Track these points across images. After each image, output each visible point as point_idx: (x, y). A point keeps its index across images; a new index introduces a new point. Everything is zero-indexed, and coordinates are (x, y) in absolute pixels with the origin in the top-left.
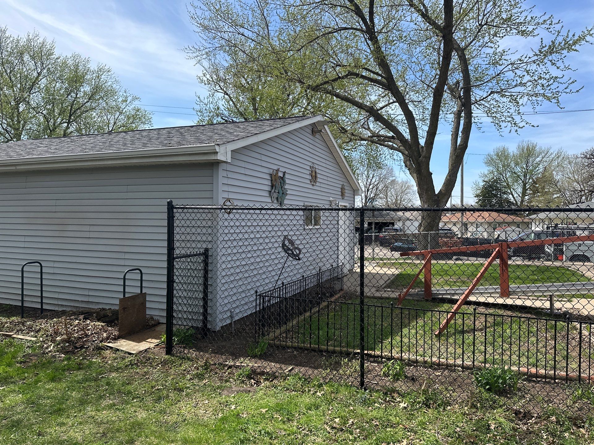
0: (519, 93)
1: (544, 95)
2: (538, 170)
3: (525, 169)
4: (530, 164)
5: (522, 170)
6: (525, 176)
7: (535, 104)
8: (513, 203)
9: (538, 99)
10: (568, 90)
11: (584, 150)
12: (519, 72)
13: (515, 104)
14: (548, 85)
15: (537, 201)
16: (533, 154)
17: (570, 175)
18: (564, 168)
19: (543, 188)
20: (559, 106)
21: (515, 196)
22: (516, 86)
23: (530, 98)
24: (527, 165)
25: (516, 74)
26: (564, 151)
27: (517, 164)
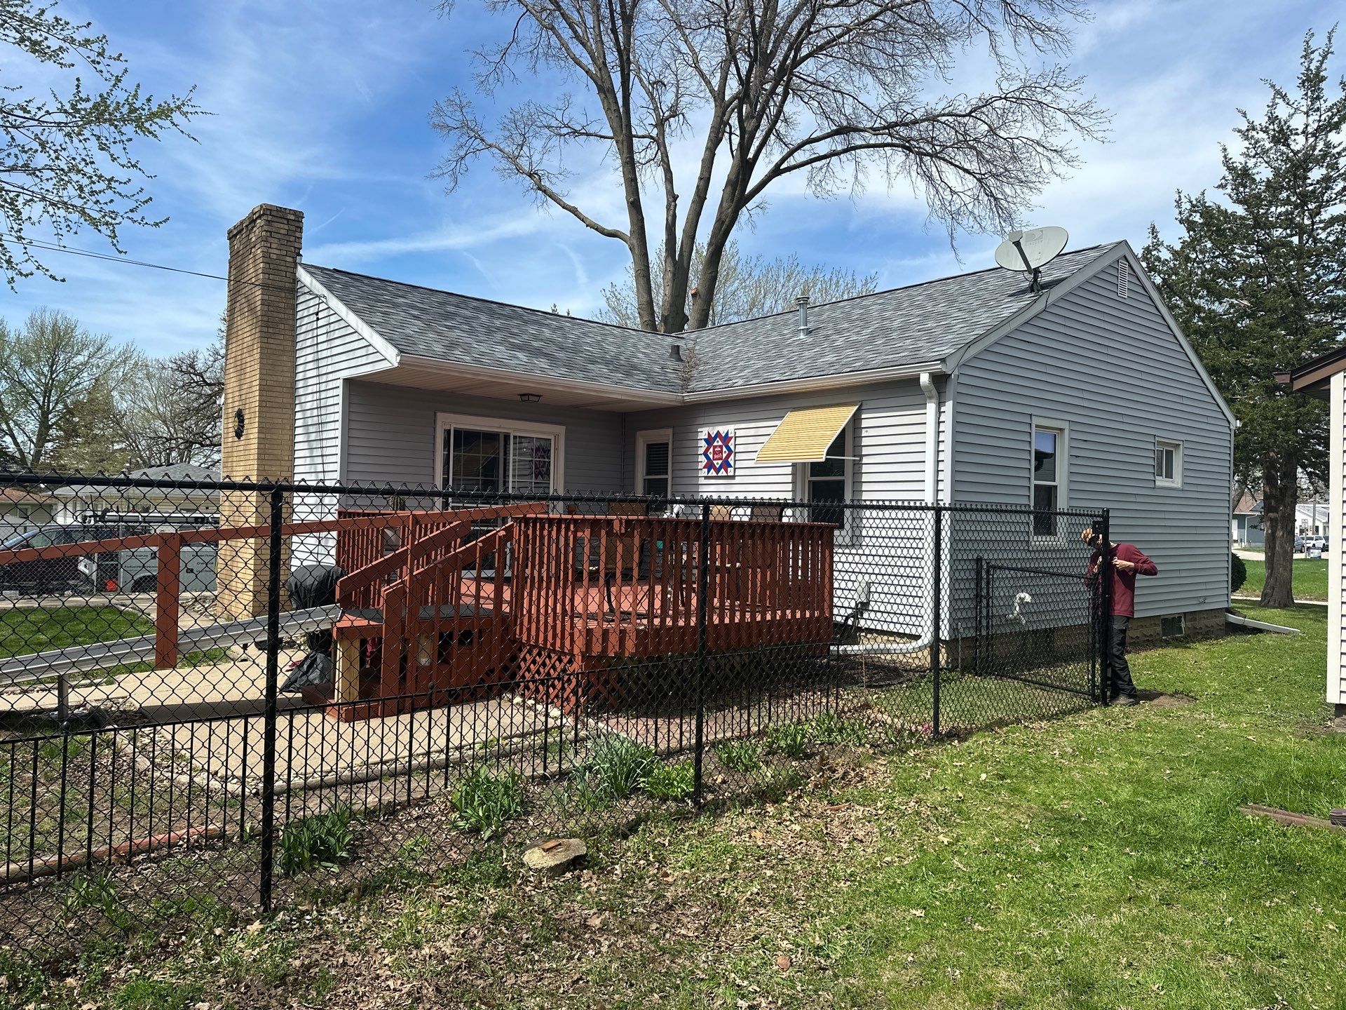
0: (23, 188)
1: (83, 212)
2: (78, 384)
3: (46, 376)
4: (60, 368)
5: (39, 380)
6: (47, 394)
7: (63, 225)
8: (13, 458)
9: (69, 216)
10: (136, 216)
11: (176, 354)
12: (20, 137)
13: (11, 213)
14: (93, 193)
15: (76, 455)
16: (67, 344)
17: (150, 405)
18: (135, 385)
19: (89, 427)
20: (114, 245)
21: (19, 441)
22: (13, 169)
23: (50, 209)
24: (51, 367)
25: (12, 138)
26: (138, 349)
27: (26, 363)
